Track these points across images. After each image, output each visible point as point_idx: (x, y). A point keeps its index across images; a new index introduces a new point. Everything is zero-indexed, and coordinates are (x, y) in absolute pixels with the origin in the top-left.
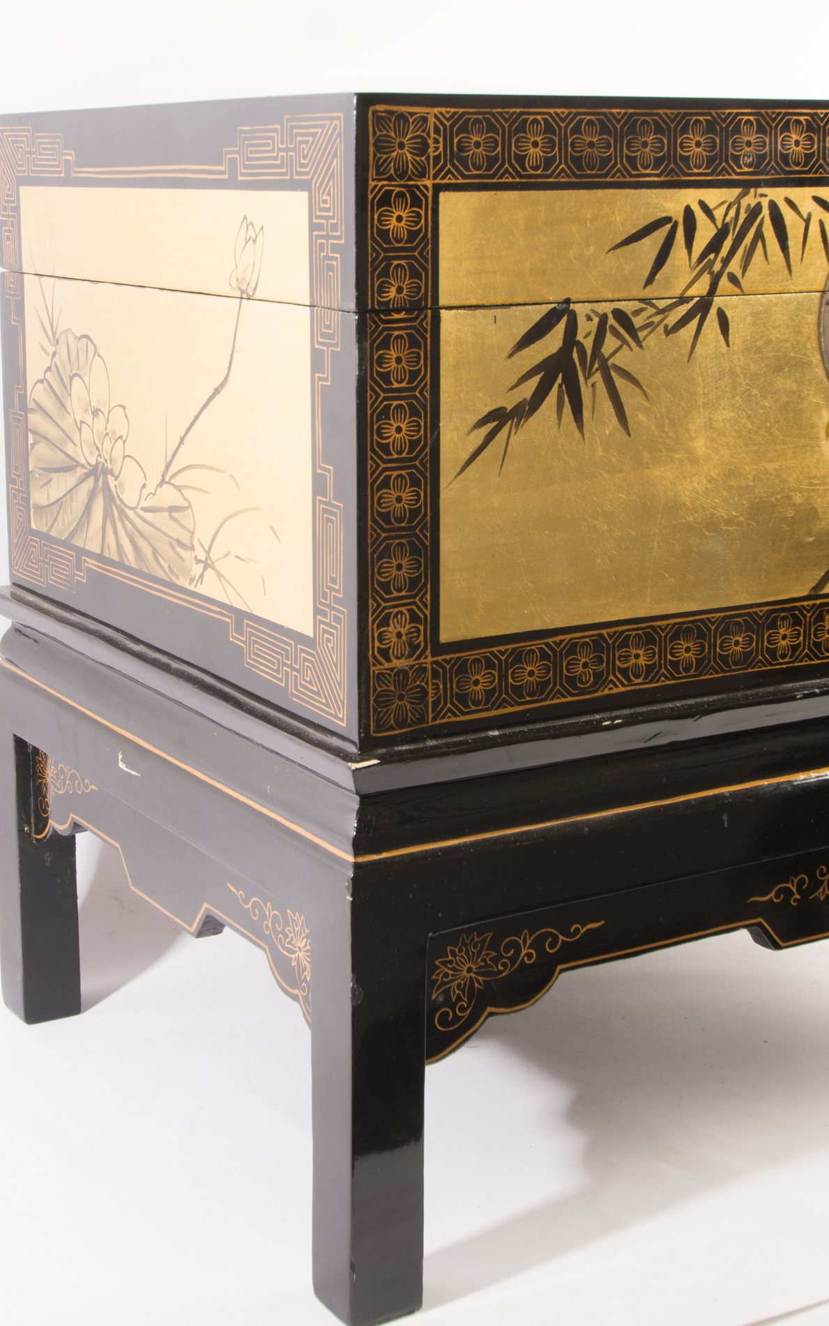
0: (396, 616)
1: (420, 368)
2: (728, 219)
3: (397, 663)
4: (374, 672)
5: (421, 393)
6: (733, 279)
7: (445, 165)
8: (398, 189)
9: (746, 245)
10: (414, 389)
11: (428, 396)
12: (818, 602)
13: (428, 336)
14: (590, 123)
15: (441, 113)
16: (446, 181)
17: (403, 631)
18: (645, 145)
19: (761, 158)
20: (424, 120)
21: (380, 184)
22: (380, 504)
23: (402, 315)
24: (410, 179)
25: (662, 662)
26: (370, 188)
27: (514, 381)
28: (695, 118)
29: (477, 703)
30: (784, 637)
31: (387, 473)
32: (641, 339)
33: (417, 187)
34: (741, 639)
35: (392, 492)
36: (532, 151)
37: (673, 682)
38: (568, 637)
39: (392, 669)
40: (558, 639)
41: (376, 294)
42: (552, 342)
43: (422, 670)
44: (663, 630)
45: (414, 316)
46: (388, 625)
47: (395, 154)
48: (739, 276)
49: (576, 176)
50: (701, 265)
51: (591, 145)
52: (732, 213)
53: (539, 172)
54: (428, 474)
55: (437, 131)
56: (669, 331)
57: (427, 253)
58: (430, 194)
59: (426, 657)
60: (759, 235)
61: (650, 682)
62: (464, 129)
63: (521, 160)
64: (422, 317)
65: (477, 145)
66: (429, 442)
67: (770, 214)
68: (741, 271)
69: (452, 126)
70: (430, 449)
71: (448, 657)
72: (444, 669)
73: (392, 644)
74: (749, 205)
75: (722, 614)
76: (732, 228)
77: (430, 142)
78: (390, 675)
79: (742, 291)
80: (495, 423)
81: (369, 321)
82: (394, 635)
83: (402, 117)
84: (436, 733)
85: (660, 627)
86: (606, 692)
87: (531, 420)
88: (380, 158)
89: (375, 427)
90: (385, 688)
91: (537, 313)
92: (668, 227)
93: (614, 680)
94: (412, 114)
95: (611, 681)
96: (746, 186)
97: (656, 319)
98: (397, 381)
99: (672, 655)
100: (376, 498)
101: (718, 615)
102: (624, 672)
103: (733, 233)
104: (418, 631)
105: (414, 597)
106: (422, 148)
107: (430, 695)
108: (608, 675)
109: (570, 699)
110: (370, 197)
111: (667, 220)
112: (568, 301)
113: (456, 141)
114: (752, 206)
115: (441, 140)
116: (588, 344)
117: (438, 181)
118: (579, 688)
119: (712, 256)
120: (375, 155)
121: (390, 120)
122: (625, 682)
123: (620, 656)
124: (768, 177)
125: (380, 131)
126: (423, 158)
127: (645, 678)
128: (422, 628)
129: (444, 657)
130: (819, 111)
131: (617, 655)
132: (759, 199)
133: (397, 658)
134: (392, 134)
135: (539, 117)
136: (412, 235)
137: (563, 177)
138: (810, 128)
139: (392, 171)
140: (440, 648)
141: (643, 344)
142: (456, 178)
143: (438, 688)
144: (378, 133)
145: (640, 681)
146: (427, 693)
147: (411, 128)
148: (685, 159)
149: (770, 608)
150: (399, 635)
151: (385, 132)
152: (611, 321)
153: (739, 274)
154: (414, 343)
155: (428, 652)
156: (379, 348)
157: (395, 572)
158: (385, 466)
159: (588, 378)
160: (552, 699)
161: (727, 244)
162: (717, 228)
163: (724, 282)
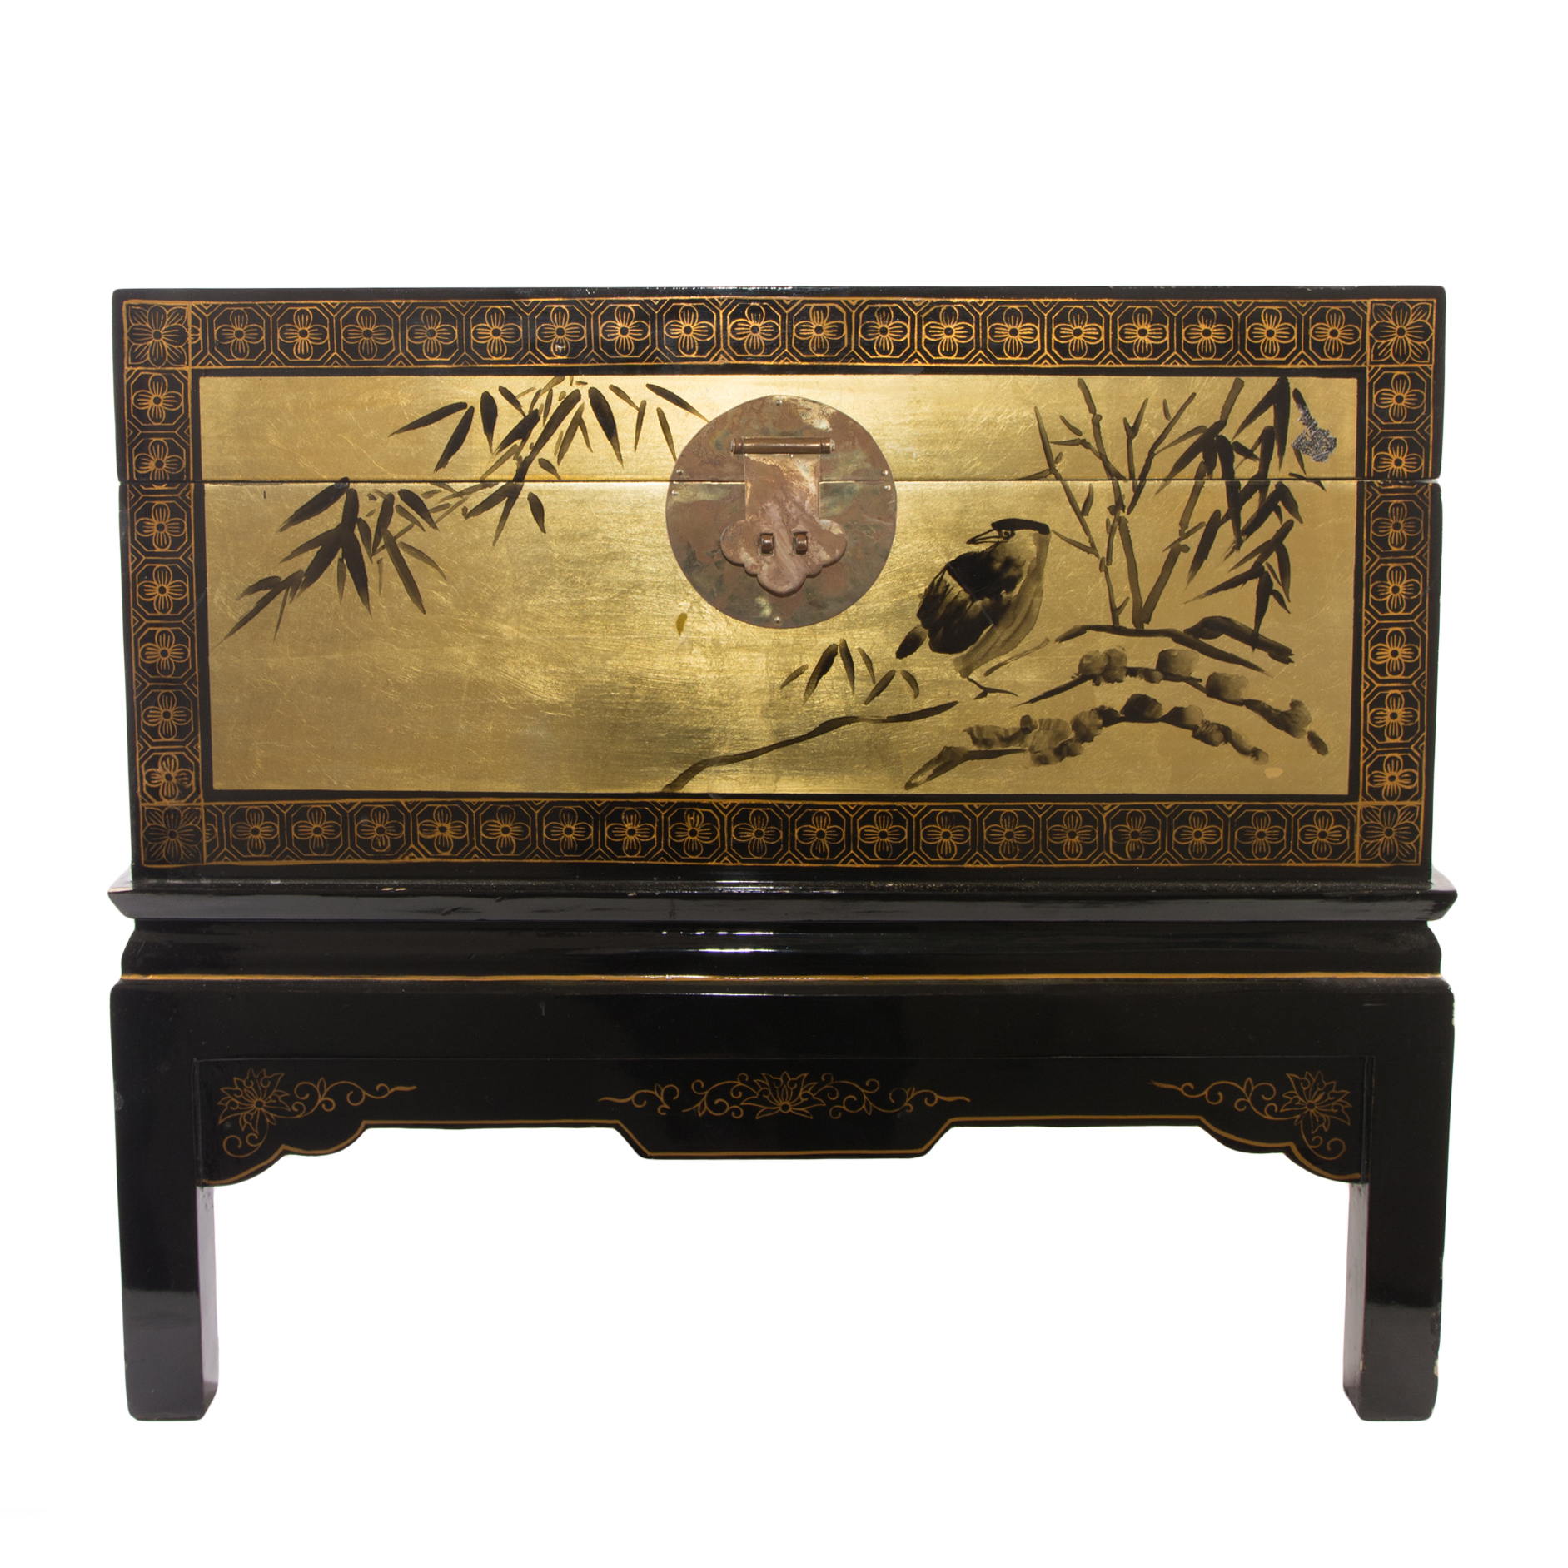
0: (164, 759)
1: (184, 535)
2: (537, 406)
3: (166, 803)
4: (143, 808)
5: (185, 558)
6: (546, 465)
7: (205, 352)
8: (154, 374)
9: (562, 433)
10: (178, 554)
11: (193, 562)
12: (675, 801)
13: (192, 507)
14: (365, 313)
15: (199, 306)
16: (206, 367)
17: (173, 775)
18: (432, 333)
19: (576, 347)
20: (182, 312)
21: (136, 369)
22: (144, 656)
23: (164, 487)
24: (167, 365)
25: (475, 839)
26: (126, 373)
27: (288, 552)
28: (491, 307)
29: (258, 851)
30: (631, 832)
31: (152, 629)
32: (435, 520)
33: (176, 372)
34: (573, 828)
35: (157, 646)
36: (300, 339)
37: (489, 860)
38: (359, 801)
39: (162, 808)
40: (348, 801)
41: (134, 468)
42: (332, 517)
43: (194, 813)
44: (474, 808)
45: (176, 487)
46: (157, 767)
47: (151, 342)
48: (554, 462)
49: (351, 363)
50: (505, 451)
51: (368, 334)
52: (543, 399)
53: (308, 359)
54: (195, 633)
55: (195, 321)
56: (467, 515)
57: (188, 432)
58: (189, 379)
59: (199, 801)
60: (578, 422)
61: (461, 857)
62: (225, 319)
63: (288, 348)
64: (185, 489)
65: (239, 334)
66: (195, 603)
67: (591, 402)
68: (556, 458)
69: (211, 318)
70: (197, 610)
71: (223, 804)
72: (219, 815)
73: (161, 784)
74: (564, 392)
75: (548, 800)
76: (542, 415)
77: (189, 332)
78: (160, 813)
79: (559, 478)
80: (268, 591)
81: (129, 491)
82: (164, 776)
83: (157, 309)
84: (211, 872)
85: (470, 804)
86: (407, 859)
87: (308, 590)
88: (135, 347)
89: (138, 586)
90: (155, 824)
91: (312, 490)
92: (462, 412)
93: (416, 849)
94: (168, 307)
95: (412, 850)
96: (559, 373)
97: (453, 502)
98: (159, 546)
99: (487, 833)
100: (140, 651)
101: (543, 800)
102: (429, 843)
103: (545, 420)
104: (189, 776)
105: (184, 744)
106: (180, 337)
107: (204, 837)
108: (408, 843)
109: (364, 861)
110: (126, 381)
111: (462, 406)
112: (346, 480)
113: (216, 331)
114: (568, 394)
115: (200, 329)
116: (372, 522)
117: (197, 367)
118: (374, 852)
119: (518, 442)
120: (130, 344)
121: (146, 313)
122: (430, 853)
123: (421, 828)
124: (588, 365)
125: (135, 322)
126: (181, 347)
127: (454, 852)
128: (193, 773)
129: (218, 803)
130: (652, 299)
131: (418, 825)
132: (575, 387)
133: (167, 798)
134: (148, 325)
135: (307, 309)
136: (171, 416)
137: (336, 364)
138: (640, 315)
139: (148, 358)
140: (212, 795)
141: (438, 525)
142: (217, 364)
143: (212, 832)
144: (133, 324)
145: (448, 854)
146: (202, 835)
147: (167, 320)
148: (482, 348)
149: (611, 800)
150: (168, 777)
151: (140, 324)
152: (398, 501)
153: (553, 460)
154: (176, 512)
155: (201, 796)
156: (139, 516)
157: (162, 719)
158: (149, 622)
159: (373, 554)
160: (343, 858)
161: (537, 431)
162: (524, 414)
163: (534, 469)
